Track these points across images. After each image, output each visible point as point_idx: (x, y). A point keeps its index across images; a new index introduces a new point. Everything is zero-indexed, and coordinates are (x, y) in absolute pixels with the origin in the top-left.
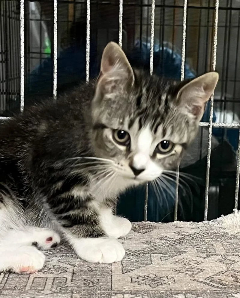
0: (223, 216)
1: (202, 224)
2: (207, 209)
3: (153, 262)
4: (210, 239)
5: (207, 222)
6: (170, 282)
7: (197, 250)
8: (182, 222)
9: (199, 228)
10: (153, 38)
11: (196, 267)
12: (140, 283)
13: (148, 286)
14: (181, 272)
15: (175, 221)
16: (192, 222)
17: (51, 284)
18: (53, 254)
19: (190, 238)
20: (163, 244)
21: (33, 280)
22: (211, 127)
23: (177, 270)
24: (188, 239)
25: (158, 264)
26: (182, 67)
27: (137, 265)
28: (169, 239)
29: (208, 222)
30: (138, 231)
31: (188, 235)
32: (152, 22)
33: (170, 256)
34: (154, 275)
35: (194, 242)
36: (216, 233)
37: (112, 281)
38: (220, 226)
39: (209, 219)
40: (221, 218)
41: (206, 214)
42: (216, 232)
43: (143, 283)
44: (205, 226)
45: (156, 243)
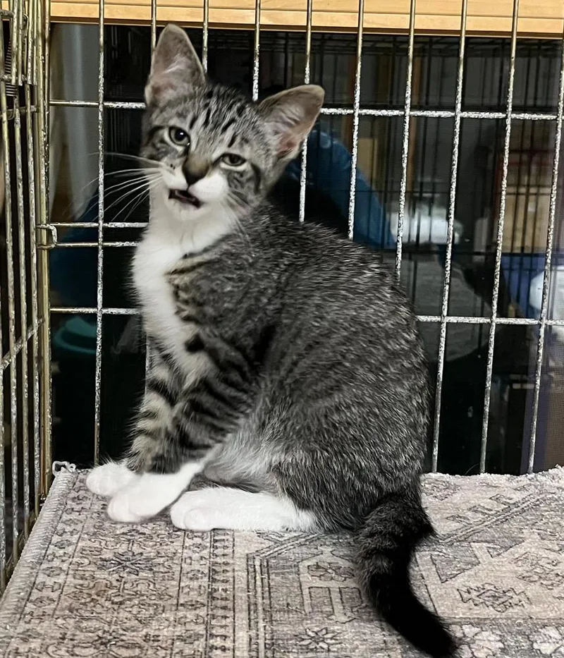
0: (560, 467)
1: (526, 479)
2: (533, 456)
3: (480, 560)
4: (552, 512)
5: (533, 475)
6: (523, 602)
7: (539, 534)
8: (492, 475)
9: (523, 487)
10: (454, 190)
11: (553, 570)
12: (477, 603)
13: (491, 608)
14: (532, 582)
15: (482, 474)
16: (509, 475)
17: (338, 600)
18: (319, 539)
19: (519, 509)
20: (480, 521)
21: (310, 593)
22: (543, 326)
23: (524, 577)
24: (516, 512)
25: (490, 563)
26: (499, 234)
27: (458, 566)
28: (486, 511)
29: (535, 476)
30: (432, 494)
31: (514, 504)
32: (454, 165)
33: (502, 547)
34: (492, 587)
35: (528, 517)
36: (556, 500)
37: (432, 596)
38: (557, 485)
39: (536, 471)
40: (556, 469)
41: (532, 464)
42: (556, 497)
43: (482, 603)
44: (534, 485)
45: (469, 520)
